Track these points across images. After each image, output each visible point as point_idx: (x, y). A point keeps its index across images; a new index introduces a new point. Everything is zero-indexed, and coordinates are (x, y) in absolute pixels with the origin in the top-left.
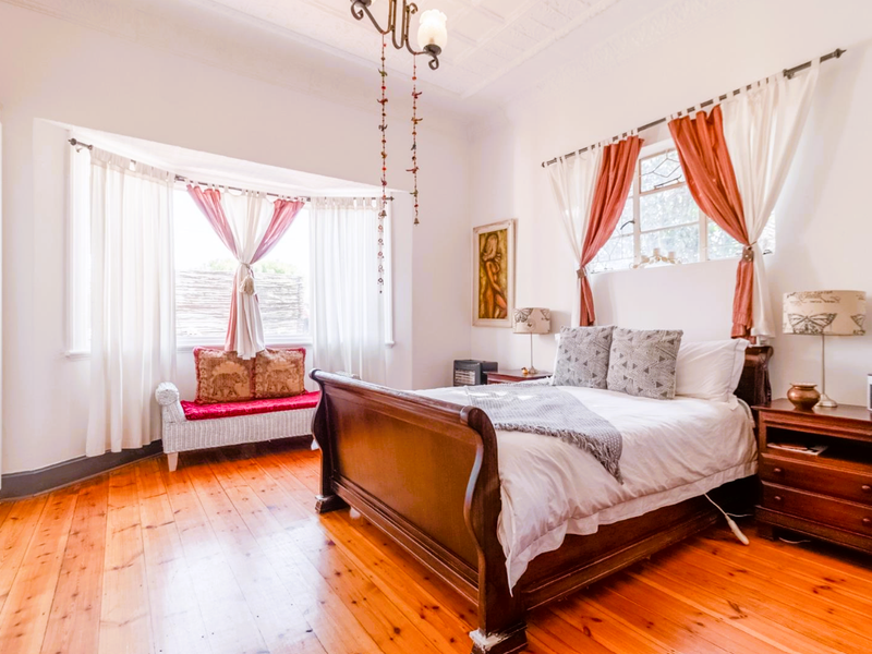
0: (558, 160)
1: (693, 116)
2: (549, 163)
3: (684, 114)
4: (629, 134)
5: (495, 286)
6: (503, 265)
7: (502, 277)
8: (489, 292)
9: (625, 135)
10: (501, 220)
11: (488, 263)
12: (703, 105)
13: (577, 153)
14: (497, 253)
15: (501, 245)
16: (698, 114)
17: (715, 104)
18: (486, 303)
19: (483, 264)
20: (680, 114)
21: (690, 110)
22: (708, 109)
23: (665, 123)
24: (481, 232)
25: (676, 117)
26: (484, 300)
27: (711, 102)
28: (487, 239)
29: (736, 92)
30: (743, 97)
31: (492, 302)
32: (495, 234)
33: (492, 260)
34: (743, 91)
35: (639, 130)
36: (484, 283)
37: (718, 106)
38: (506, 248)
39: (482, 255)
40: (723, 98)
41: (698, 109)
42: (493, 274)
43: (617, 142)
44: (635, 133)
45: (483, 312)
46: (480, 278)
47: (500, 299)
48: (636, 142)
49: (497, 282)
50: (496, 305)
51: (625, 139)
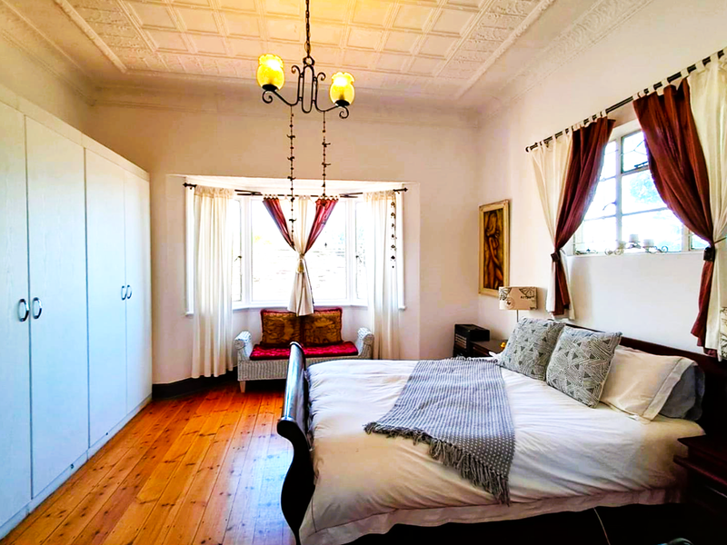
0: (539, 144)
1: (660, 92)
2: (532, 148)
3: (651, 91)
4: (598, 116)
5: (496, 260)
6: (501, 241)
7: (500, 252)
8: (491, 265)
9: (594, 117)
10: (498, 200)
11: (490, 239)
12: (670, 80)
13: (554, 138)
14: (496, 230)
15: (499, 223)
16: (666, 89)
17: (683, 77)
18: (489, 274)
19: (486, 238)
20: (646, 91)
21: (656, 87)
22: (676, 83)
23: (631, 102)
24: (486, 209)
25: (642, 95)
26: (487, 273)
27: (678, 75)
28: (489, 217)
29: (706, 61)
30: (715, 65)
31: (494, 274)
32: (494, 212)
33: (493, 236)
34: (714, 58)
35: (608, 111)
36: (487, 256)
37: (685, 79)
38: (503, 226)
39: (486, 231)
40: (691, 69)
41: (665, 84)
42: (494, 249)
43: (587, 125)
44: (604, 115)
45: (486, 283)
46: (485, 251)
47: (499, 272)
48: (605, 123)
49: (497, 256)
50: (496, 278)
51: (596, 121)
